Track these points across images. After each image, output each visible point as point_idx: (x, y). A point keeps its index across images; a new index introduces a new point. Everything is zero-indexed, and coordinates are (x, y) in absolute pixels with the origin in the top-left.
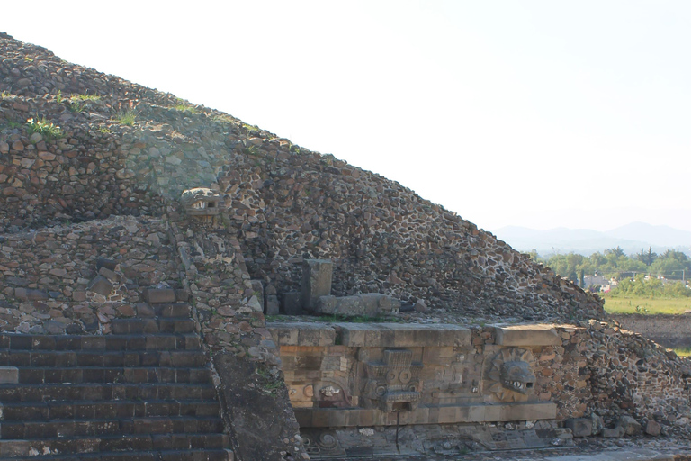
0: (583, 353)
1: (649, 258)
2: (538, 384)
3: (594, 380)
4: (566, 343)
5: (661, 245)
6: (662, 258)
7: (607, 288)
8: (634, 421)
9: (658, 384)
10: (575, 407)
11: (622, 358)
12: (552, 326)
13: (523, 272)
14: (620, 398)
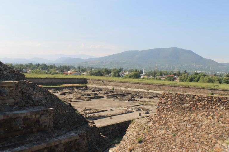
0: (20, 87)
1: (38, 65)
2: (9, 95)
3: (23, 93)
4: (16, 85)
5: (41, 62)
6: (41, 65)
7: (29, 72)
8: (32, 102)
9: (38, 94)
10: (18, 100)
11: (29, 88)
12: (13, 81)
13: (6, 69)
14: (29, 97)
